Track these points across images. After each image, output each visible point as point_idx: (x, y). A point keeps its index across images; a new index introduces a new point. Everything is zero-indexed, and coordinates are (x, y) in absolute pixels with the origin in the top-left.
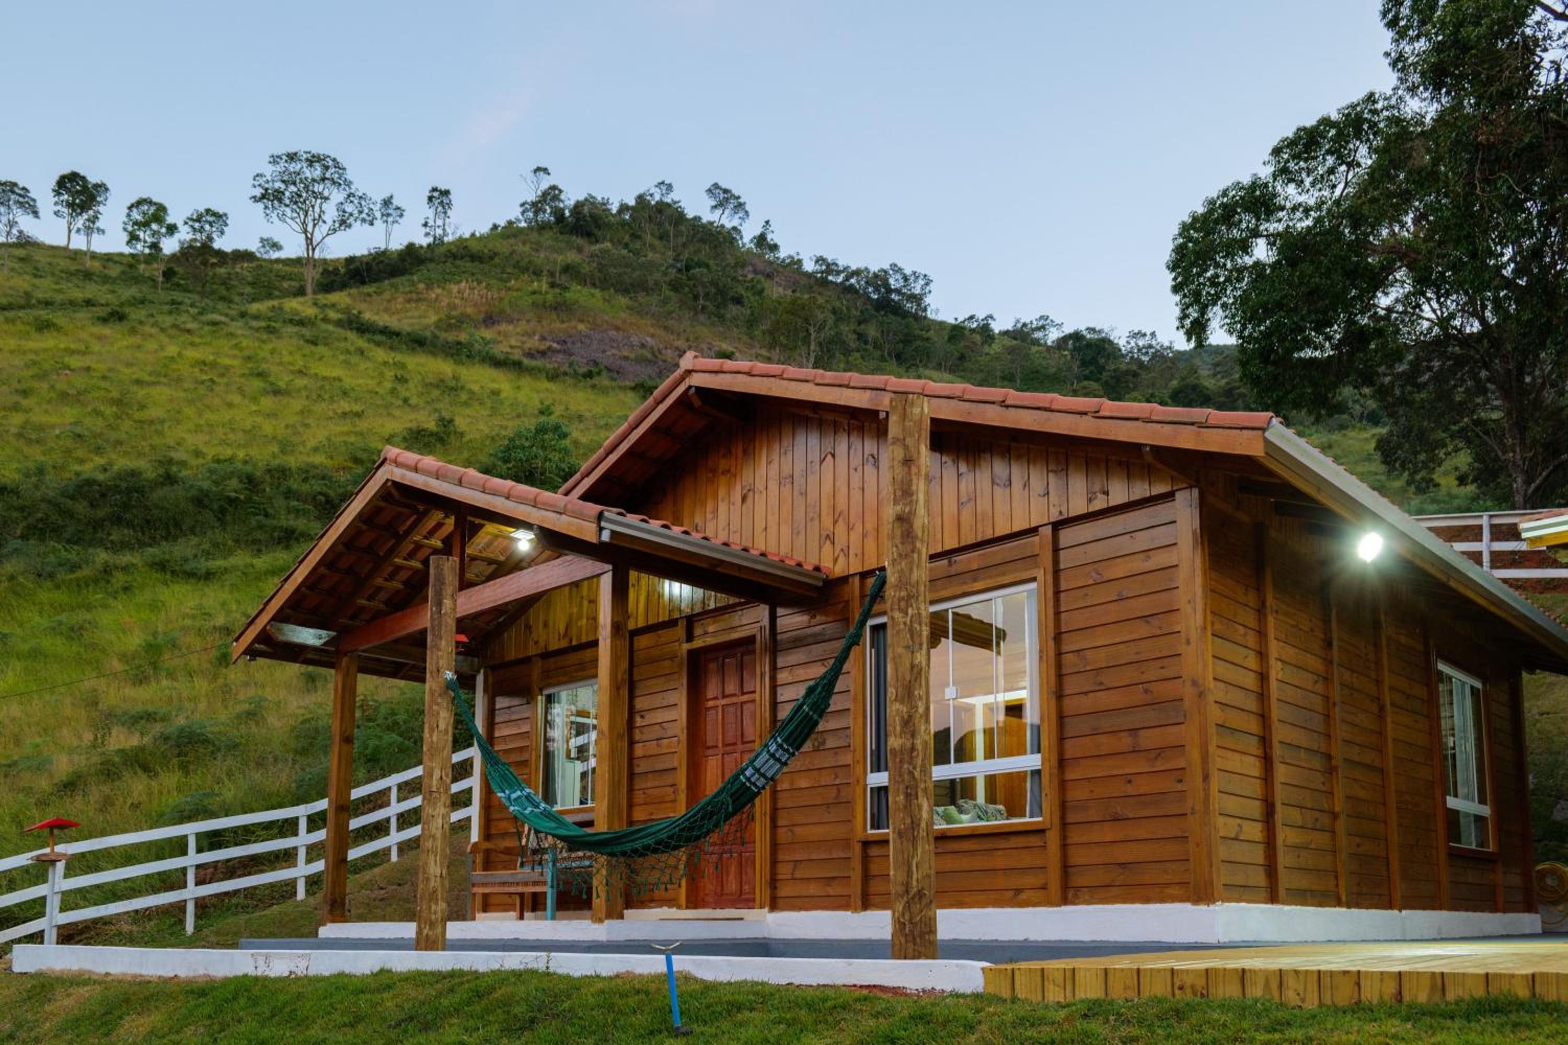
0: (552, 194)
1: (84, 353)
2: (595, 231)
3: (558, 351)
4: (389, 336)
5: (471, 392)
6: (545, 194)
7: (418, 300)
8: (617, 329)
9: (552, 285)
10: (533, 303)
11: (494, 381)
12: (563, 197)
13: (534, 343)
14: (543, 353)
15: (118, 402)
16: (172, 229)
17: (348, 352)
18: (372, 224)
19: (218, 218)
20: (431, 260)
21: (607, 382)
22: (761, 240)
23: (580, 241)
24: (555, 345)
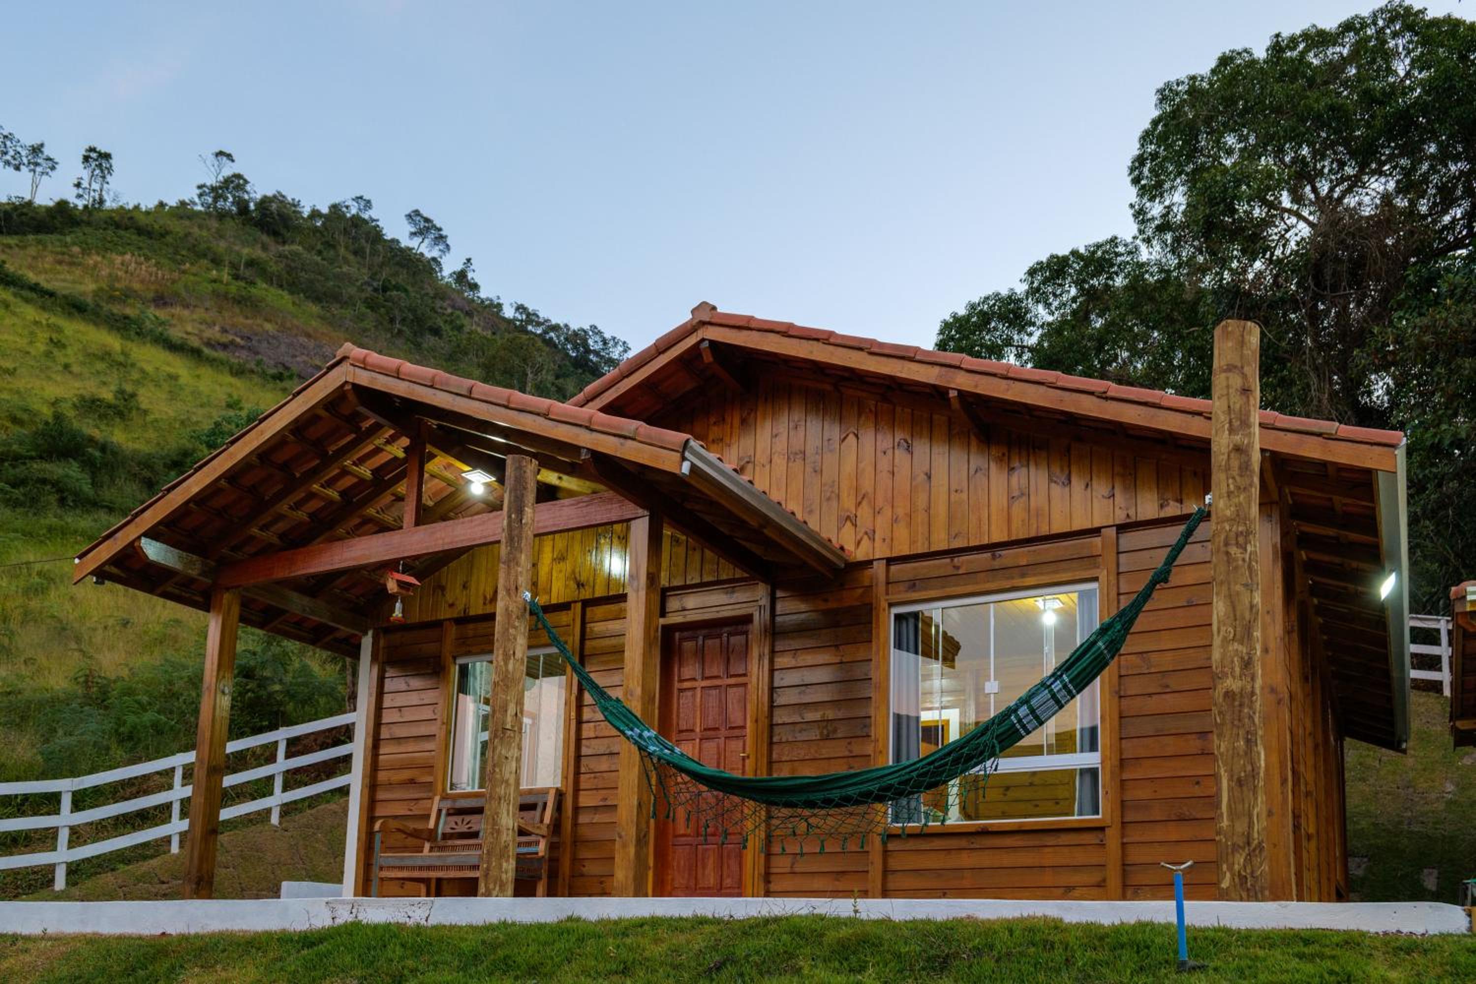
0: (236, 182)
2: (283, 231)
3: (243, 347)
5: (144, 372)
6: (227, 181)
7: (72, 264)
8: (309, 336)
9: (236, 277)
10: (213, 291)
11: (169, 364)
12: (248, 188)
13: (214, 333)
14: (225, 346)
18: (17, 168)
20: (89, 224)
22: (461, 276)
23: (265, 238)
24: (238, 340)
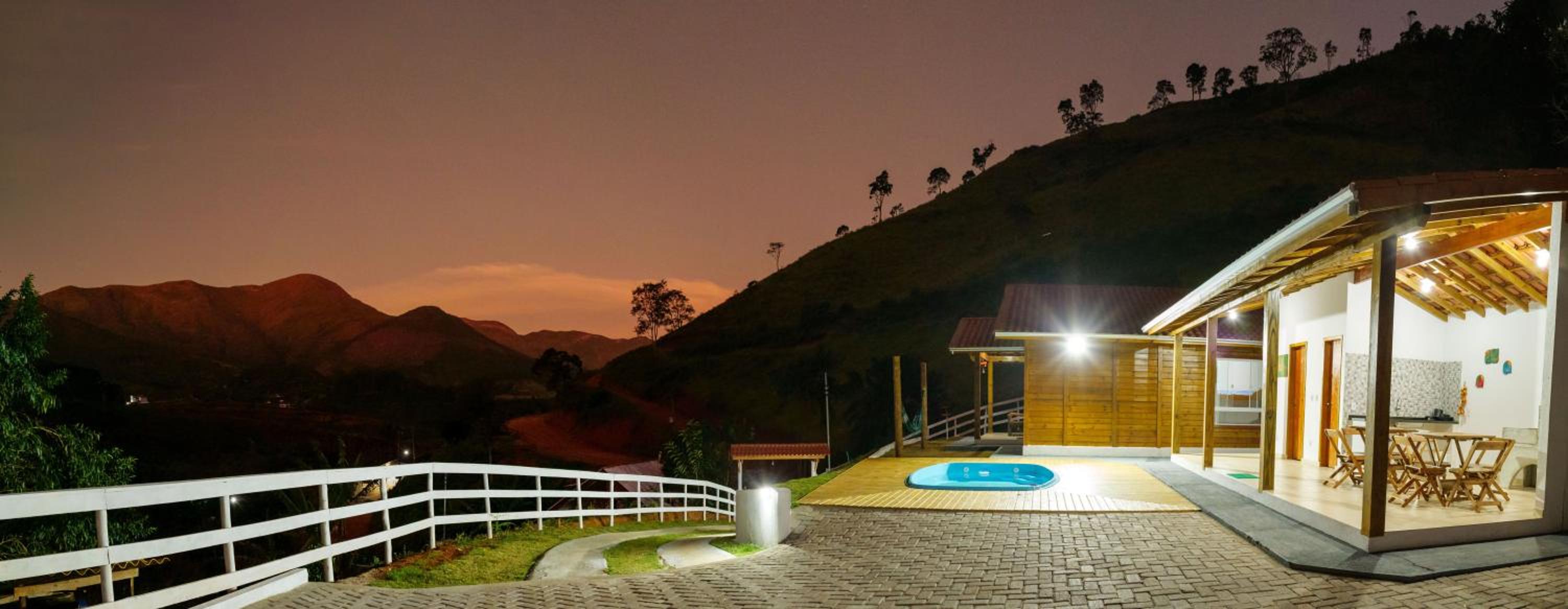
6: (1413, 26)
12: (1422, 27)
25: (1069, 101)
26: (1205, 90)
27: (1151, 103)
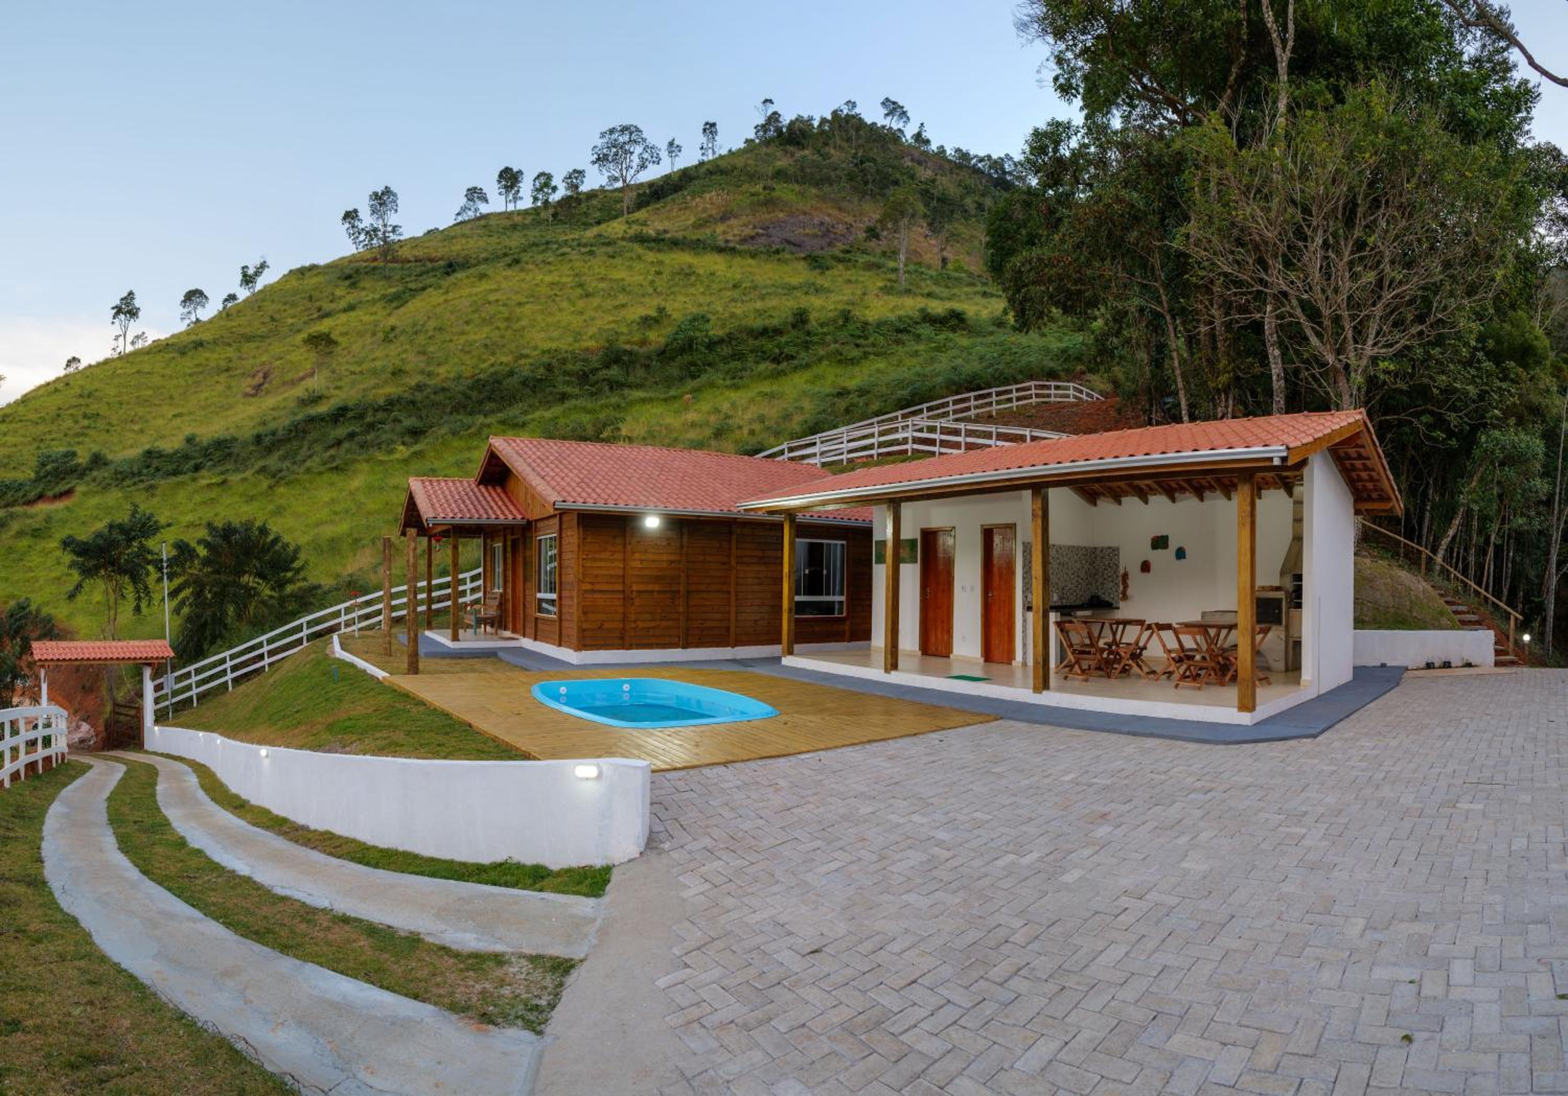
0: (775, 117)
1: (496, 290)
2: (803, 141)
3: (762, 235)
4: (659, 242)
5: (699, 275)
6: (771, 118)
7: (685, 208)
8: (805, 213)
9: (765, 188)
10: (751, 202)
11: (715, 263)
12: (782, 118)
13: (748, 231)
14: (751, 238)
15: (507, 319)
16: (555, 189)
17: (632, 259)
19: (580, 173)
20: (697, 178)
21: (787, 256)
22: (918, 137)
23: (791, 149)
24: (761, 231)
25: (356, 211)
26: (521, 198)
27: (458, 214)
